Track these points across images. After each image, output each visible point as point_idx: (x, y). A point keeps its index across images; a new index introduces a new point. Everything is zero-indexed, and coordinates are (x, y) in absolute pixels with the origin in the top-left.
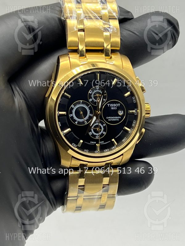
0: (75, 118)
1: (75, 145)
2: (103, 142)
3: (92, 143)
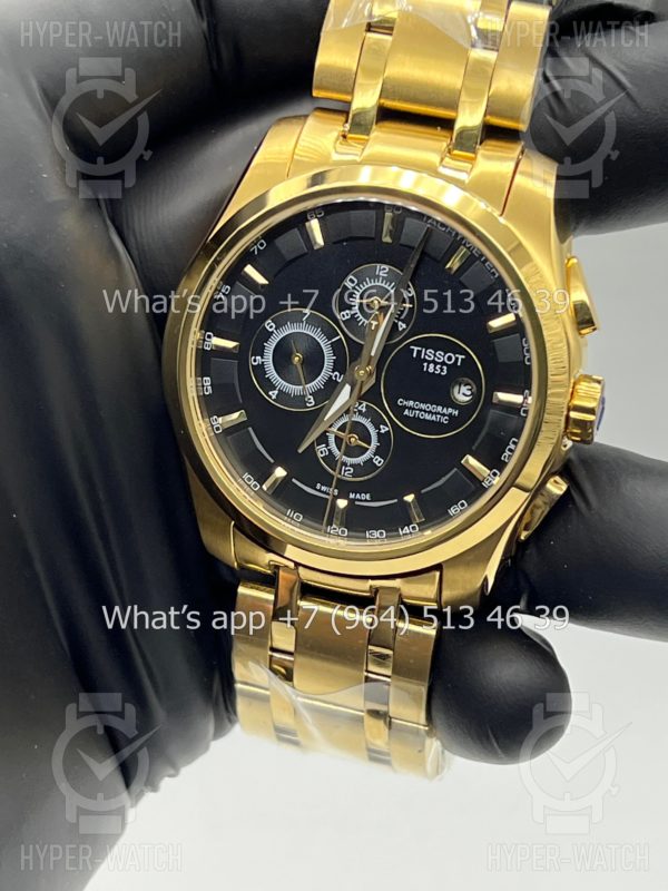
0: (272, 373)
2: (368, 496)
3: (320, 491)
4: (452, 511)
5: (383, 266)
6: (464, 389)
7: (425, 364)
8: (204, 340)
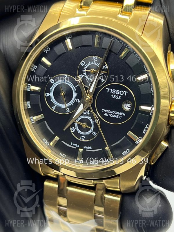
0: (53, 100)
1: (47, 142)
2: (91, 148)
3: (72, 145)
4: (123, 153)
5: (95, 57)
6: (128, 105)
7: (112, 95)
8: (27, 87)
